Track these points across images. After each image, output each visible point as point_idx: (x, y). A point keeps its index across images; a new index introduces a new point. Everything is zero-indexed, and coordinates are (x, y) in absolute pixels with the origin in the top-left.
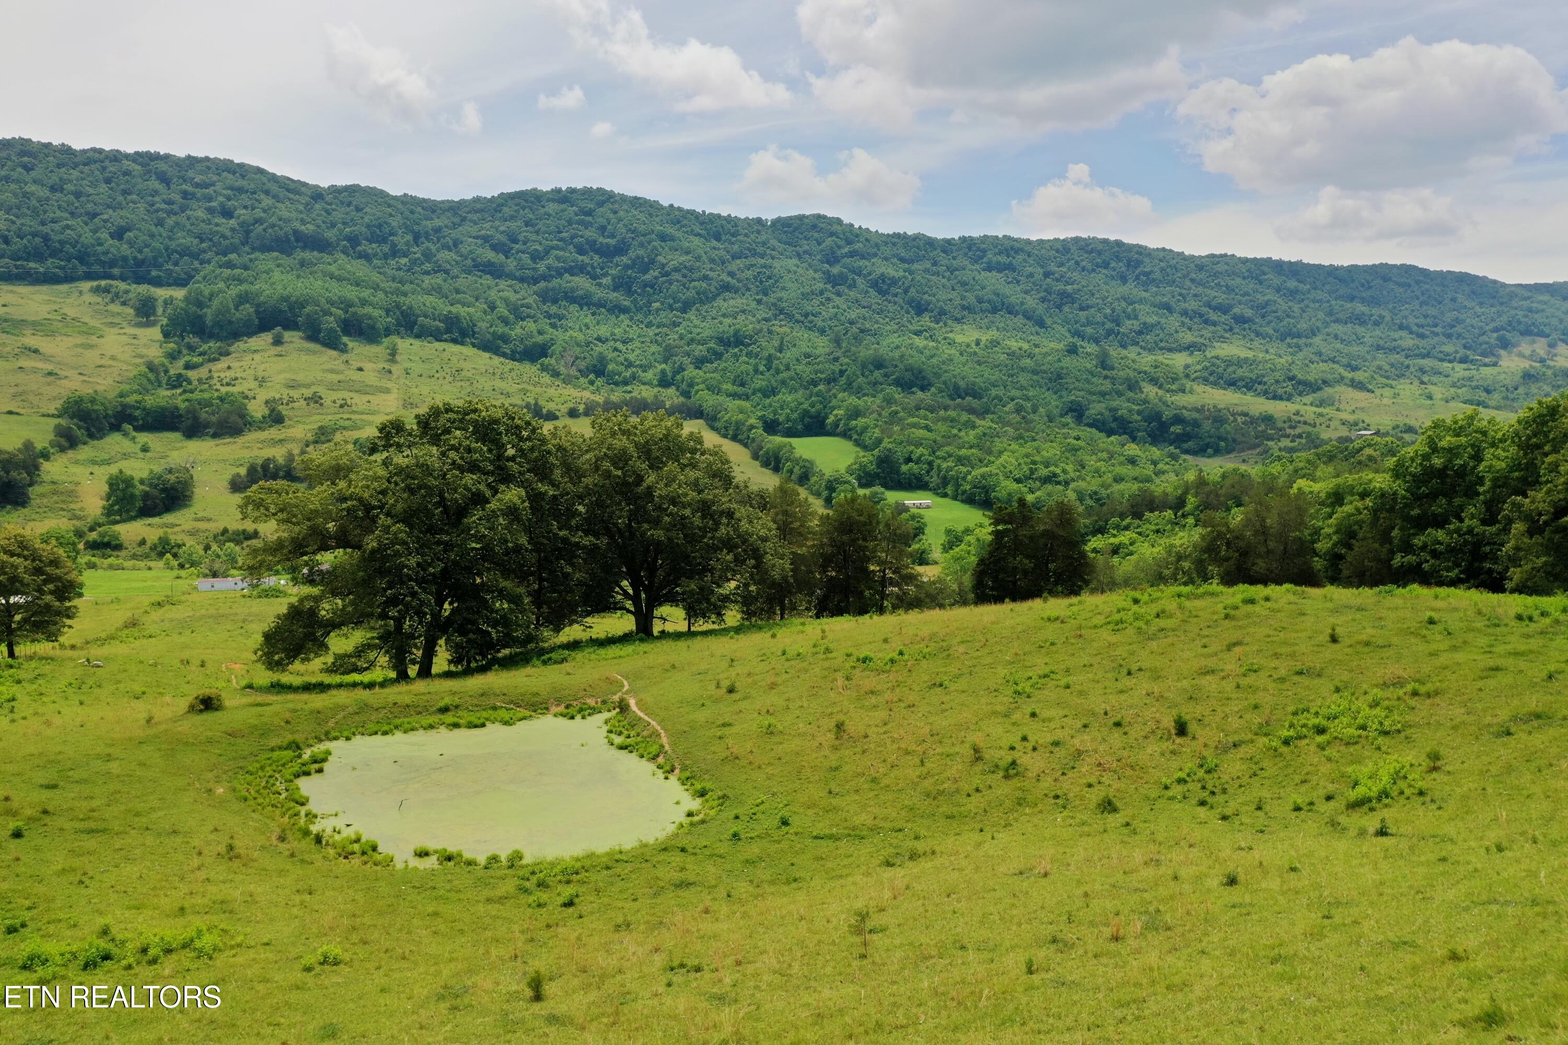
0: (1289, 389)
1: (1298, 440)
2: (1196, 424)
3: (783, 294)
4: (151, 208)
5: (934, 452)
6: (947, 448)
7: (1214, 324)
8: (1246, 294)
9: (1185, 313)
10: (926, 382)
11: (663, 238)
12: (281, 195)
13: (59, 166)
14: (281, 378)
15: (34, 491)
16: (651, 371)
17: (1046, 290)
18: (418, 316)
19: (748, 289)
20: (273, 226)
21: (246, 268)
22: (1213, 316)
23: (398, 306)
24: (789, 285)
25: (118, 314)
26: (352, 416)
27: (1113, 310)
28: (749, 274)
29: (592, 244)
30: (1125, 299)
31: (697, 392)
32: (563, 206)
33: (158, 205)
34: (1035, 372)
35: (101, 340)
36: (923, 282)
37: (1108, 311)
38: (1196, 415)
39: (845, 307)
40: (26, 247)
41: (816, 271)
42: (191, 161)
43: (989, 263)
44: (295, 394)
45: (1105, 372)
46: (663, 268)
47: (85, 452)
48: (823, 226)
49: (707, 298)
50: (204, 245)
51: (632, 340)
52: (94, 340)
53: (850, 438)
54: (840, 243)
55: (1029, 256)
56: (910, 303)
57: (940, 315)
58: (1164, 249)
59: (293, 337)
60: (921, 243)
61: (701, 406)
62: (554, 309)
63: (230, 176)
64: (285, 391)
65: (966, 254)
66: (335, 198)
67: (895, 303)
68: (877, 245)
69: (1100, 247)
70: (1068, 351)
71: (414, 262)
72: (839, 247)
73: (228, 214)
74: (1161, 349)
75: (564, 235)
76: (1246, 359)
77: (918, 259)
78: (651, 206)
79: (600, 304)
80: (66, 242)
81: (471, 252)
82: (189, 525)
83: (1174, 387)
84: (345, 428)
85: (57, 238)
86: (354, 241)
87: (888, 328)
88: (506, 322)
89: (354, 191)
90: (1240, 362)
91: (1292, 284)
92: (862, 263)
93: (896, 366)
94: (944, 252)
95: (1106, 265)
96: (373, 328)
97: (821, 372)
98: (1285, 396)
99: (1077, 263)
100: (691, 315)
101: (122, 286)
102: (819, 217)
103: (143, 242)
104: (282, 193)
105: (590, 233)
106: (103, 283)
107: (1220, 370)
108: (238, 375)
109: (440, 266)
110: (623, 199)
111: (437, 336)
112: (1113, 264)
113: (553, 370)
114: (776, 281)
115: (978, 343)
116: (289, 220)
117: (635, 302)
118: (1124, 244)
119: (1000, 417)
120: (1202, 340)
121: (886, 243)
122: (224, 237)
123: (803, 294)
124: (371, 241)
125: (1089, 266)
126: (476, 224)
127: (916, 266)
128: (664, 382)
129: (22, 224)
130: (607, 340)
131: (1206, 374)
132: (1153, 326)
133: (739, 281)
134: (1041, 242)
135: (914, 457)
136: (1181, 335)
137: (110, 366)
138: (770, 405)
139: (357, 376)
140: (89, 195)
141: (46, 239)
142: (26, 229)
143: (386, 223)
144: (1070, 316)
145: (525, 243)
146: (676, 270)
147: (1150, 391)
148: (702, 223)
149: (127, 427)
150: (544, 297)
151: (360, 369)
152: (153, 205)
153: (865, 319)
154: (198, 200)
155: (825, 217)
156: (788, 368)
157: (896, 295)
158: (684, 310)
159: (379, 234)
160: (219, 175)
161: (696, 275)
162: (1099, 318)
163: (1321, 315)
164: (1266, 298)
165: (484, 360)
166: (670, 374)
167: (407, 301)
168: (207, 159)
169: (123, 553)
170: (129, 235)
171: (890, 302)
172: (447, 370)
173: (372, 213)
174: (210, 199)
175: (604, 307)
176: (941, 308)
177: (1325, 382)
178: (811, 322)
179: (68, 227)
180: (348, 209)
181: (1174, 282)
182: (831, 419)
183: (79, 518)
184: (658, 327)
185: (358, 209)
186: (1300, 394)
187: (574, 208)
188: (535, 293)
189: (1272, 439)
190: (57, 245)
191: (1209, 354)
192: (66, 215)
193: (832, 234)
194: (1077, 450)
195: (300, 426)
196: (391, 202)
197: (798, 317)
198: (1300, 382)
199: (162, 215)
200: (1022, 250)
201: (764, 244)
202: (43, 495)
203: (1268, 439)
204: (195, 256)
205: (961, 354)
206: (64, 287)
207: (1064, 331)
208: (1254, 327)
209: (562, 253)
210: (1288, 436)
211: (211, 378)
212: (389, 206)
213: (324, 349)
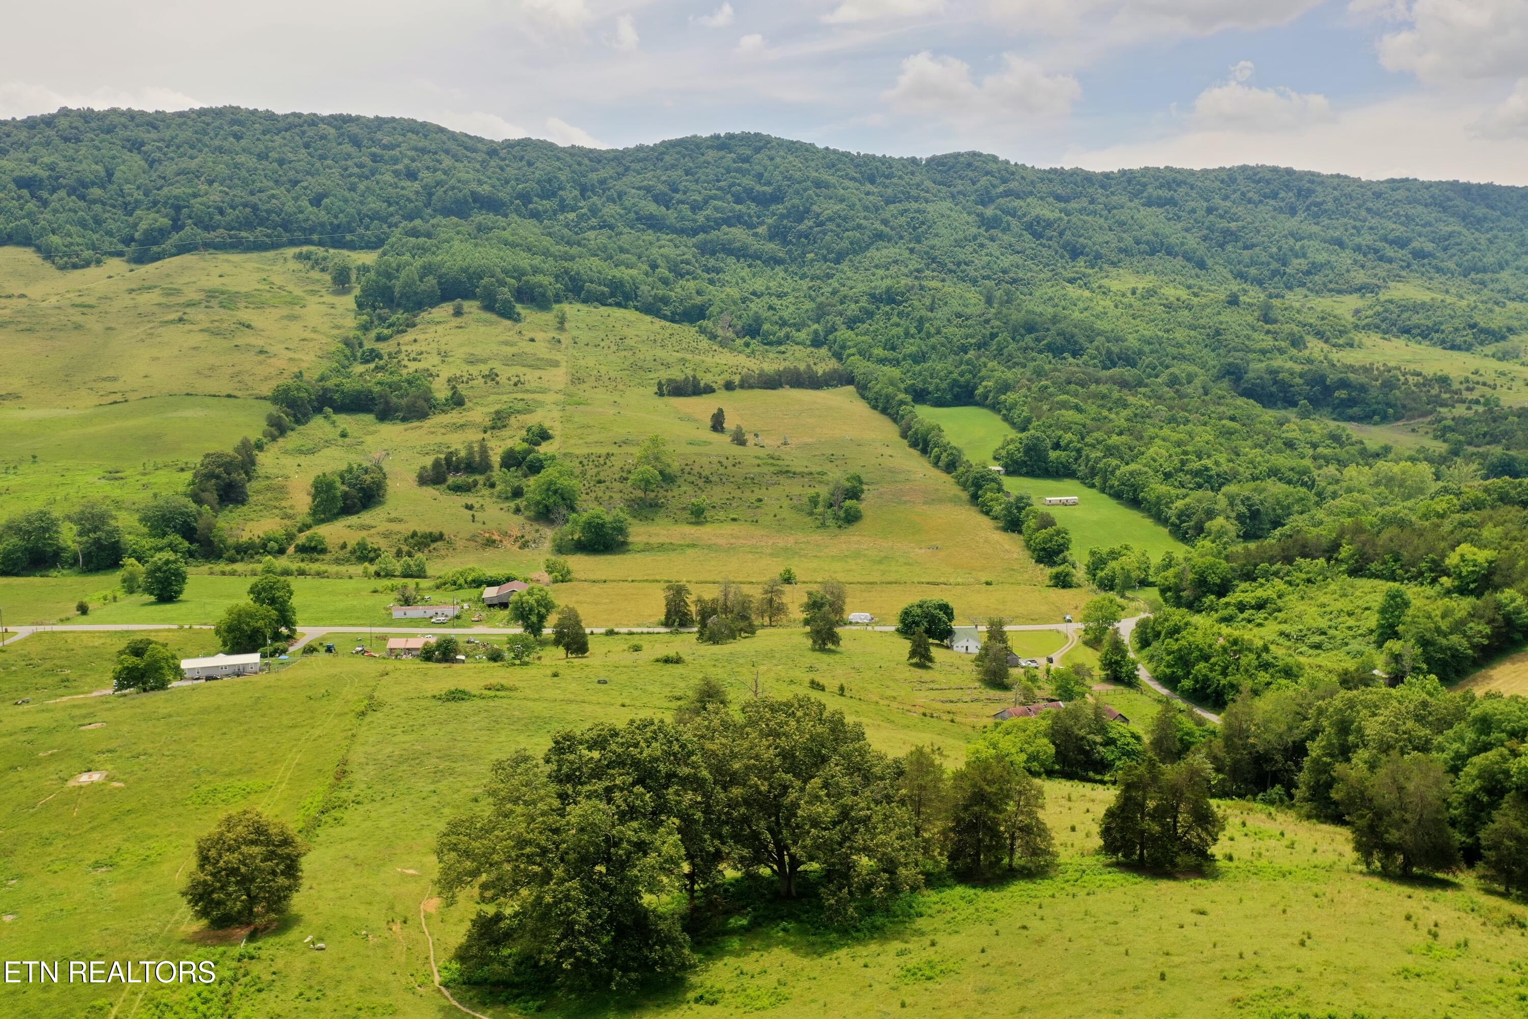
0: (1469, 338)
1: (1475, 407)
2: (1363, 388)
3: (936, 242)
4: (345, 173)
5: (1083, 439)
6: (1095, 434)
7: (1390, 261)
8: (1429, 224)
9: (1358, 249)
10: (1078, 347)
11: (818, 184)
12: (460, 154)
13: (264, 133)
14: (460, 353)
15: (251, 487)
16: (804, 331)
17: (1208, 228)
18: (585, 282)
19: (901, 238)
20: (453, 188)
21: (429, 235)
22: (1390, 252)
23: (566, 272)
24: (943, 231)
25: (318, 281)
26: (525, 396)
27: (1280, 249)
28: (902, 220)
29: (749, 191)
30: (1292, 235)
31: (849, 356)
32: (722, 153)
33: (350, 170)
34: (1193, 327)
35: (304, 310)
36: (1079, 224)
37: (1274, 250)
38: (1363, 379)
39: (998, 253)
40: (238, 217)
41: (969, 214)
42: (380, 123)
43: (1149, 197)
44: (474, 370)
45: (1268, 327)
46: (817, 218)
47: (293, 440)
48: (976, 164)
49: (860, 247)
50: (392, 209)
51: (786, 294)
52: (297, 310)
53: (999, 411)
54: (996, 182)
55: (1192, 188)
56: (1064, 247)
57: (1096, 259)
58: (1338, 176)
59: (471, 306)
60: (1079, 179)
61: (852, 372)
62: (712, 262)
63: (414, 137)
64: (466, 367)
65: (1125, 189)
66: (509, 152)
67: (1050, 247)
68: (1032, 182)
69: (1269, 176)
70: (1229, 303)
71: (581, 217)
72: (994, 186)
73: (412, 175)
74: (1330, 290)
75: (722, 184)
76: (1423, 304)
77: (1077, 196)
78: (807, 150)
79: (757, 256)
80: (273, 211)
81: (634, 205)
82: (383, 527)
83: (1341, 341)
84: (519, 412)
85: (264, 208)
86: (525, 198)
87: (1042, 276)
88: (665, 282)
89: (526, 145)
90: (1416, 308)
91: (1480, 211)
92: (1017, 203)
93: (1048, 330)
94: (1103, 187)
95: (1274, 196)
96: (543, 295)
97: (972, 337)
98: (1463, 346)
99: (1243, 194)
100: (844, 266)
101: (320, 251)
102: (974, 154)
103: (339, 207)
104: (462, 151)
105: (747, 181)
106: (305, 249)
107: (1394, 316)
108: (423, 349)
109: (604, 221)
110: (781, 143)
111: (601, 300)
112: (1282, 194)
113: (711, 333)
114: (929, 227)
115: (1134, 293)
116: (467, 182)
117: (789, 252)
118: (1295, 172)
119: (1152, 391)
120: (1375, 281)
121: (1042, 180)
122: (409, 200)
123: (956, 241)
124: (542, 198)
125: (1256, 198)
126: (639, 173)
127: (1073, 205)
128: (817, 342)
129: (235, 196)
130: (762, 294)
131: (1377, 321)
132: (1322, 265)
133: (892, 229)
134: (1205, 172)
135: (1062, 444)
136: (1353, 274)
137: (312, 340)
138: (920, 374)
139: (528, 348)
140: (290, 162)
141: (255, 208)
142: (238, 200)
143: (555, 177)
144: (1233, 256)
145: (685, 193)
146: (830, 219)
147: (1315, 348)
148: (857, 166)
149: (328, 410)
150: (705, 249)
151: (532, 340)
152: (346, 169)
153: (1018, 267)
154: (386, 163)
155: (980, 155)
156: (938, 332)
157: (1050, 239)
158: (837, 261)
159: (549, 189)
160: (404, 135)
161: (850, 225)
162: (1264, 257)
163: (1511, 246)
164: (1449, 229)
165: (647, 325)
166: (822, 334)
167: (575, 266)
168: (393, 120)
169: (327, 557)
170: (326, 201)
171: (1044, 246)
172: (612, 338)
173: (542, 169)
174: (396, 161)
175: (759, 258)
176: (1097, 251)
177: (1510, 330)
178: (963, 272)
179: (273, 196)
180: (520, 164)
181: (1348, 212)
182: (980, 390)
183: (289, 517)
184: (812, 279)
185: (530, 164)
186: (1481, 343)
187: (732, 155)
188: (694, 246)
189: (1446, 405)
190: (264, 214)
191: (1383, 296)
192: (271, 184)
193: (987, 173)
194: (1232, 434)
195: (479, 408)
196: (561, 155)
197: (951, 266)
198: (1482, 331)
199: (354, 179)
200: (1185, 183)
201: (918, 185)
202: (258, 492)
203: (1442, 405)
204: (383, 219)
205: (1116, 306)
206: (271, 254)
207: (1225, 272)
208: (1434, 262)
209: (720, 203)
210: (1463, 402)
211: (399, 352)
212: (558, 159)
213: (499, 319)
